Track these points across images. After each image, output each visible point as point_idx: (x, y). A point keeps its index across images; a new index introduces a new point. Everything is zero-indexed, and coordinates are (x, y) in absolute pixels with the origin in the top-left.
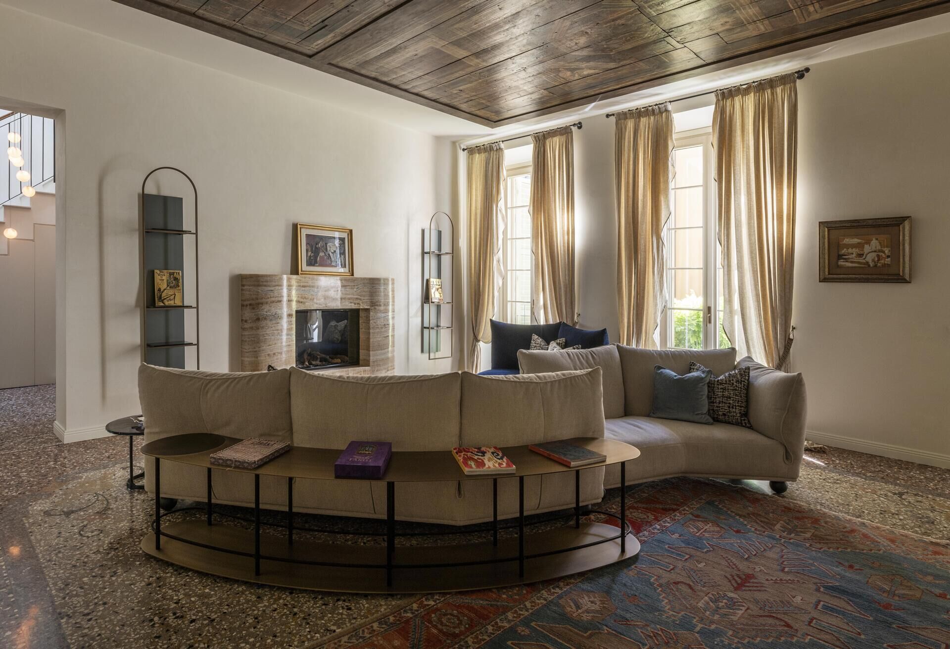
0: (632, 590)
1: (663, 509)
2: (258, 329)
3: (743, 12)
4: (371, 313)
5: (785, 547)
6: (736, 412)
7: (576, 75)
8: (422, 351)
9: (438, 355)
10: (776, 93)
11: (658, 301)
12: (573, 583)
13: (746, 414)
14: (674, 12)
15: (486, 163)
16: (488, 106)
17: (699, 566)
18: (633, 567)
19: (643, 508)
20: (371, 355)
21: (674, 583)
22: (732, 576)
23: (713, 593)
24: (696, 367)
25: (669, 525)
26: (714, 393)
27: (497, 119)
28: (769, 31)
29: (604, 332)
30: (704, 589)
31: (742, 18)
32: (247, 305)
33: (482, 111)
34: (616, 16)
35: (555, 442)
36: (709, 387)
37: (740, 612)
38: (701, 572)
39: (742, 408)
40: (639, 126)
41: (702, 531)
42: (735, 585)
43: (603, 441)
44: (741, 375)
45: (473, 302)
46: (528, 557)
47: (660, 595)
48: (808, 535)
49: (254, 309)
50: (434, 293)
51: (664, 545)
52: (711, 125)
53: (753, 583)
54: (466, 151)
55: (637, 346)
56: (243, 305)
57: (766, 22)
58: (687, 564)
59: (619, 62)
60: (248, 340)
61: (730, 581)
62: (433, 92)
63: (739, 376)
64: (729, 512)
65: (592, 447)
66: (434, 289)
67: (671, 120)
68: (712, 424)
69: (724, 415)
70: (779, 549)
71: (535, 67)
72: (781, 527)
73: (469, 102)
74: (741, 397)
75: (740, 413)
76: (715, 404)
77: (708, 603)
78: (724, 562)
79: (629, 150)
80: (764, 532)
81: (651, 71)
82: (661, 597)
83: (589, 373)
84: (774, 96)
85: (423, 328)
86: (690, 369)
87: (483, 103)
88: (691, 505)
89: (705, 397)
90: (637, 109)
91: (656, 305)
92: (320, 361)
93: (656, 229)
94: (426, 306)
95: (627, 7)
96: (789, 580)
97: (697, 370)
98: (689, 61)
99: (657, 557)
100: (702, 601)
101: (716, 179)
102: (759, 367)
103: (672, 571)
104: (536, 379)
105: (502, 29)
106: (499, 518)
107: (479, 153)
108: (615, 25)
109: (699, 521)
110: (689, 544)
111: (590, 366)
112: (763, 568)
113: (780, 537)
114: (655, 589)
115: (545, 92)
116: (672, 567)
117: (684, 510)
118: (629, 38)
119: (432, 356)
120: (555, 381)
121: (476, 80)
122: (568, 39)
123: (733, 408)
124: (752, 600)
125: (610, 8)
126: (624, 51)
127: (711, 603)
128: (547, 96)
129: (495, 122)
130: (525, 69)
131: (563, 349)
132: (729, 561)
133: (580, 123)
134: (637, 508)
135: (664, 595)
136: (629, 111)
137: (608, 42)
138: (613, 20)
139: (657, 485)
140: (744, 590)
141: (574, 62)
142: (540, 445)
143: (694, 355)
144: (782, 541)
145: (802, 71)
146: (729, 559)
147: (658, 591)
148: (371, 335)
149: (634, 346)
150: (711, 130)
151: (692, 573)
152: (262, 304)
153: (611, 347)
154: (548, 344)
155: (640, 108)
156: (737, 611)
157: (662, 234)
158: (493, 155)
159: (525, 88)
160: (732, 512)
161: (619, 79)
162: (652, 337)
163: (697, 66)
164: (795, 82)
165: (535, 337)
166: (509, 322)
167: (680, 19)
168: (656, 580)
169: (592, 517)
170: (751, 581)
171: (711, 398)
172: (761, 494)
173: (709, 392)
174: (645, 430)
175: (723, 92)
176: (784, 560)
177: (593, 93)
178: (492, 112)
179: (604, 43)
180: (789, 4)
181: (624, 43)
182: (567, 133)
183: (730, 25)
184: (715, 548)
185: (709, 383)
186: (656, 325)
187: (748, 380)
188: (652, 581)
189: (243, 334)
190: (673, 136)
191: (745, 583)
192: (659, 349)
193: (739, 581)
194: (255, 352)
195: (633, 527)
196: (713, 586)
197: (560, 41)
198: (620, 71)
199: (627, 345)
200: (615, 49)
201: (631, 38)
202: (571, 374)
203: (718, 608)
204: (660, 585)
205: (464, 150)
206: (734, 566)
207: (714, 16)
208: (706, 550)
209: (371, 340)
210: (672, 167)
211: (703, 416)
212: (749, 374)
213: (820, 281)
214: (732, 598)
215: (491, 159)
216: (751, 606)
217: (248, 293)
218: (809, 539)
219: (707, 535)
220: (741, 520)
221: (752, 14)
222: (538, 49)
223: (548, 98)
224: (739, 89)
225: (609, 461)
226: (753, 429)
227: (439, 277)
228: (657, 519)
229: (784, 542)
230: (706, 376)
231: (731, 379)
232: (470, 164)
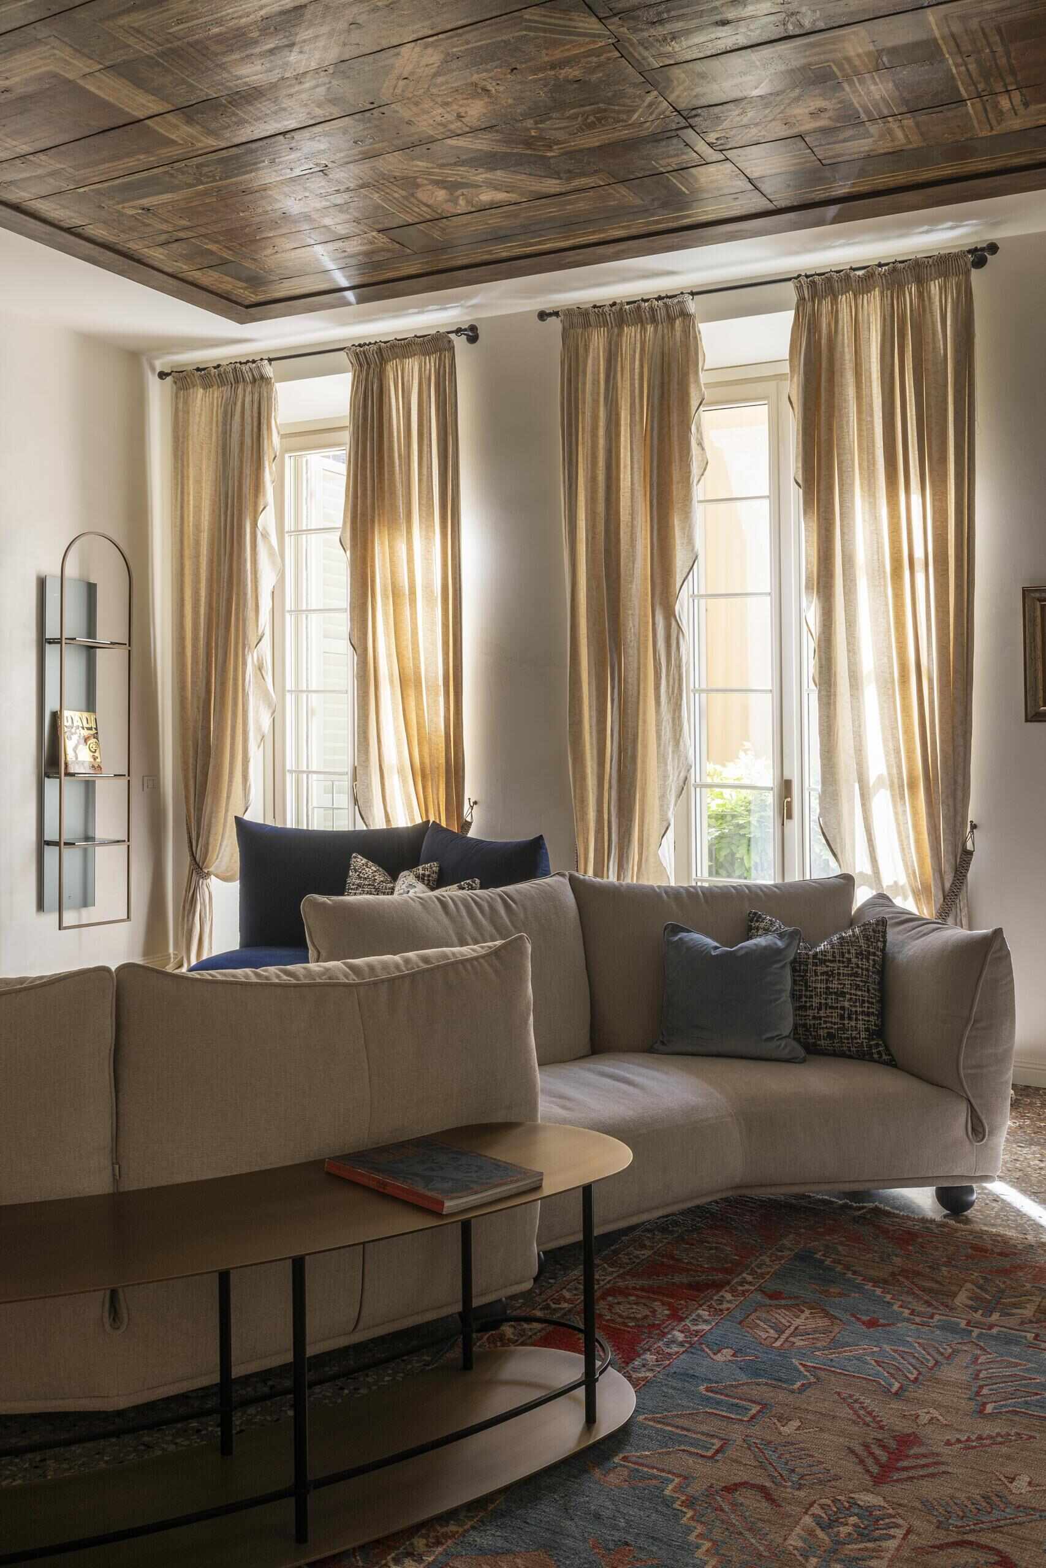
0: (615, 1527)
1: (690, 1286)
3: (860, 88)
5: (982, 1348)
6: (859, 1027)
7: (462, 202)
8: (40, 906)
9: (89, 915)
10: (929, 292)
11: (670, 768)
12: (453, 1535)
13: (879, 1033)
14: (699, 67)
15: (225, 413)
16: (224, 262)
17: (785, 1430)
18: (616, 1460)
19: (642, 1289)
21: (727, 1489)
22: (867, 1447)
23: (823, 1501)
24: (762, 925)
25: (706, 1327)
26: (806, 986)
27: (254, 299)
28: (915, 146)
29: (537, 844)
30: (802, 1494)
31: (857, 106)
33: (210, 272)
34: (558, 54)
35: (402, 1145)
36: (794, 970)
37: (892, 1544)
38: (791, 1448)
39: (872, 1018)
40: (618, 345)
41: (788, 1332)
42: (875, 1470)
43: (534, 1129)
44: (867, 938)
45: (191, 775)
46: (321, 1483)
47: (689, 1530)
48: (1028, 1312)
50: (75, 750)
51: (697, 1386)
52: (788, 358)
53: (917, 1457)
54: (169, 379)
55: (618, 879)
57: (909, 122)
58: (756, 1430)
59: (569, 180)
61: (862, 1462)
62: (64, 207)
63: (862, 942)
64: (849, 1275)
65: (502, 1152)
66: (75, 738)
67: (696, 337)
68: (803, 1061)
69: (831, 1036)
70: (969, 1357)
71: (351, 166)
72: (970, 1298)
73: (175, 245)
74: (868, 991)
75: (867, 1030)
76: (810, 1012)
77: (811, 1533)
78: (845, 1412)
79: (596, 402)
80: (932, 1317)
81: (645, 211)
82: (692, 1538)
83: (496, 953)
84: (923, 300)
85: (42, 843)
86: (750, 928)
87: (212, 253)
88: (759, 1266)
89: (786, 996)
90: (614, 304)
91: (665, 777)
93: (662, 593)
94: (51, 785)
95: (585, 35)
96: (998, 1434)
97: (767, 931)
98: (735, 196)
99: (681, 1422)
100: (798, 1530)
101: (800, 482)
102: (906, 919)
103: (719, 1457)
104: (346, 976)
105: (257, 50)
106: (238, 1370)
107: (206, 386)
108: (556, 78)
109: (778, 1307)
110: (756, 1373)
111: (501, 932)
112: (935, 1413)
113: (968, 1324)
114: (677, 1515)
115: (382, 240)
116: (717, 1444)
117: (741, 1284)
118: (591, 119)
119: (69, 918)
120: (403, 977)
121: (191, 186)
122: (439, 100)
123: (850, 1019)
124: (917, 1504)
125: (545, 31)
126: (581, 151)
127: (819, 1532)
128: (383, 250)
129: (248, 307)
130: (324, 171)
131: (432, 889)
132: (857, 1406)
133: (473, 328)
134: (624, 1292)
135: (700, 1529)
136: (595, 307)
137: (542, 122)
138: (553, 66)
139: (676, 1223)
140: (897, 1481)
141: (455, 164)
142: (359, 1157)
143: (757, 895)
144: (974, 1334)
145: (982, 249)
146: (856, 1401)
147: (684, 1520)
149: (611, 877)
150: (786, 368)
151: (768, 1453)
153: (555, 883)
154: (395, 878)
155: (621, 303)
156: (884, 1544)
157: (677, 607)
158: (245, 395)
159: (327, 221)
160: (855, 1273)
161: (568, 225)
162: (657, 855)
163: (753, 211)
164: (967, 274)
165: (359, 861)
166: (290, 824)
167: (715, 87)
168: (678, 1489)
169: (508, 1330)
170: (912, 1452)
171: (801, 996)
172: (919, 1220)
173: (794, 982)
174: (642, 1088)
175: (813, 282)
176: (982, 1383)
177: (505, 254)
178: (240, 279)
179: (529, 123)
180: (959, 83)
181: (581, 130)
182: (440, 350)
183: (830, 118)
184: (822, 1374)
185: (794, 961)
186: (665, 824)
187: (883, 950)
188: (667, 1492)
190: (701, 375)
191: (898, 1460)
192: (673, 884)
193: (883, 1457)
195: (618, 1348)
196: (820, 1482)
197: (416, 104)
198: (570, 203)
199: (596, 875)
200: (558, 143)
201: (599, 120)
202: (445, 956)
203: (838, 1543)
204: (690, 1503)
205: (162, 375)
206: (868, 1419)
207: (793, 89)
208: (799, 1384)
210: (699, 448)
211: (783, 1043)
212: (884, 937)
213: (1027, 721)
214: (869, 1510)
215: (239, 404)
216: (917, 1523)
218: (1031, 1322)
219: (799, 1342)
220: (878, 1291)
221: (878, 97)
222: (357, 117)
223: (389, 255)
224: (848, 276)
225: (549, 1188)
226: (895, 1066)
227: (90, 705)
228: (676, 1316)
229: (980, 1336)
230: (788, 946)
231: (845, 949)
232: (180, 414)
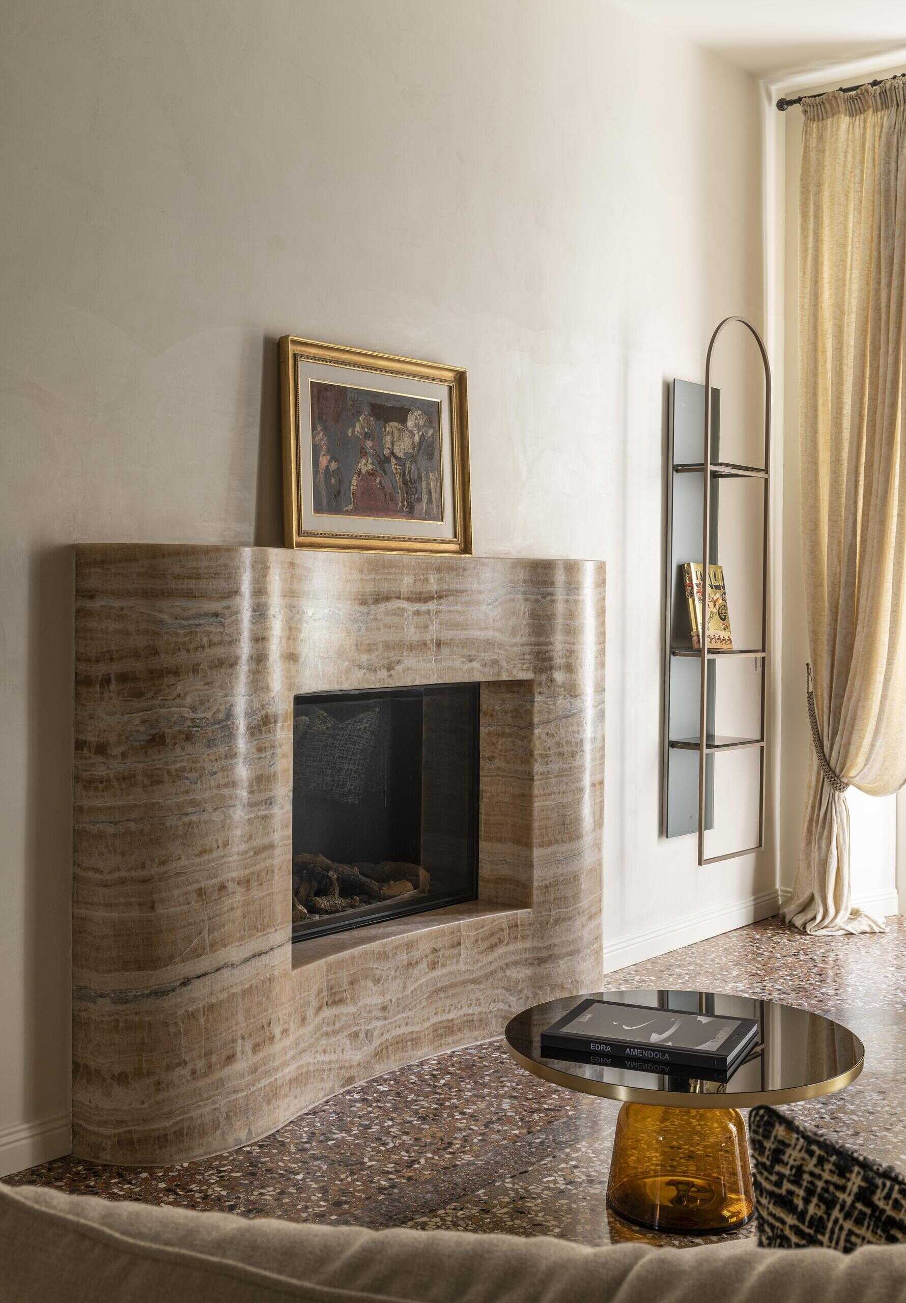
2: (160, 782)
4: (538, 698)
8: (667, 830)
20: (536, 861)
32: (106, 681)
49: (139, 695)
56: (83, 681)
60: (111, 830)
85: (667, 745)
92: (343, 894)
94: (675, 665)
148: (537, 783)
152: (176, 672)
189: (87, 803)
194: (144, 881)
205: (782, 104)
209: (537, 804)
217: (112, 626)
227: (713, 556)
232: (813, 154)
